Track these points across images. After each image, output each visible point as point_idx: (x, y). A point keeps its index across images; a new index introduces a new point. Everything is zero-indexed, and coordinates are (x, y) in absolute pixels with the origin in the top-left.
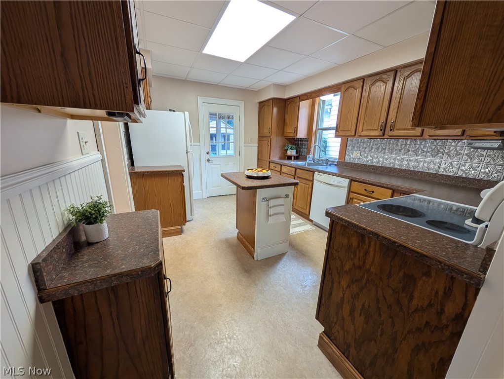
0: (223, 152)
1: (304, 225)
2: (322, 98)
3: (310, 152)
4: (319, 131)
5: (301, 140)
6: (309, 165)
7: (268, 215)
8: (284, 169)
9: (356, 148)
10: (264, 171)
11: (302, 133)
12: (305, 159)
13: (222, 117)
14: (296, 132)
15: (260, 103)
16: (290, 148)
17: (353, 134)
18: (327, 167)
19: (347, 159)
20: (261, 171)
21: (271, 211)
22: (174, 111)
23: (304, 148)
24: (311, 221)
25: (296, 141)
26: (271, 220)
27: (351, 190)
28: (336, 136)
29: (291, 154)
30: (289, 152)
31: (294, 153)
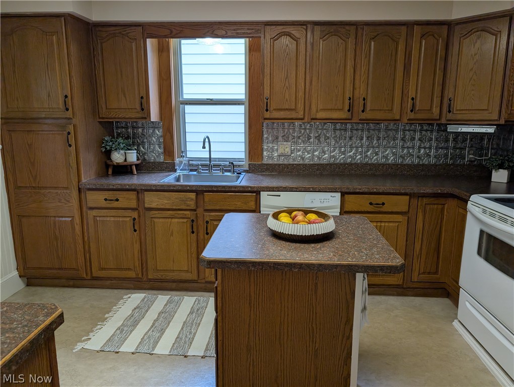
4: (181, 107)
8: (155, 200)
9: (281, 140)
11: (154, 110)
12: (160, 169)
14: (146, 108)
19: (267, 158)
23: (151, 144)
25: (119, 127)
27: (346, 210)
29: (126, 160)
30: (117, 155)
31: (132, 157)
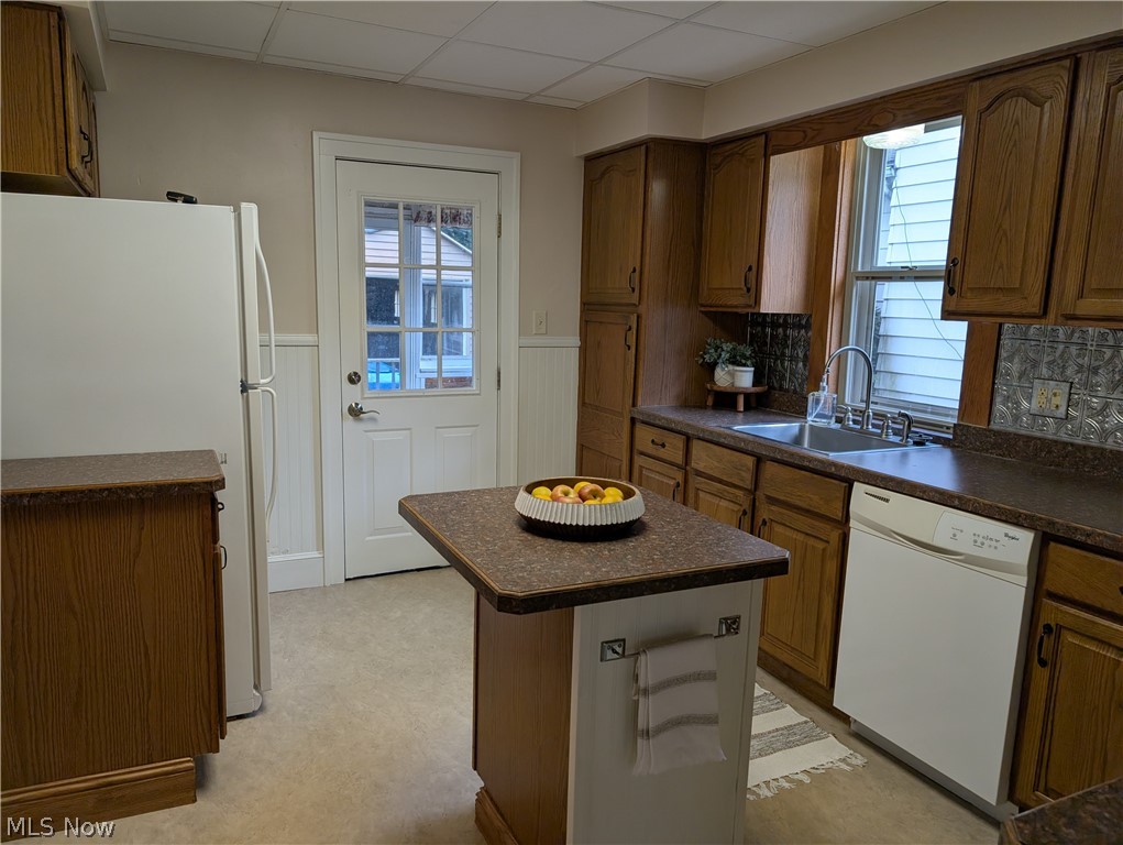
0: (428, 364)
1: (808, 738)
2: (873, 140)
3: (820, 379)
4: (859, 287)
5: (777, 321)
6: (822, 438)
7: (635, 732)
8: (703, 457)
9: (1045, 371)
10: (613, 495)
11: (780, 292)
12: (798, 409)
13: (424, 215)
14: (754, 287)
15: (591, 160)
16: (725, 355)
17: (1036, 310)
18: (905, 455)
19: (1003, 417)
20: (595, 495)
21: (652, 712)
22: (189, 200)
23: (793, 359)
24: (843, 718)
25: (754, 324)
26: (651, 759)
27: (1048, 585)
28: (947, 314)
29: (733, 383)
30: (722, 373)
31: (745, 378)
